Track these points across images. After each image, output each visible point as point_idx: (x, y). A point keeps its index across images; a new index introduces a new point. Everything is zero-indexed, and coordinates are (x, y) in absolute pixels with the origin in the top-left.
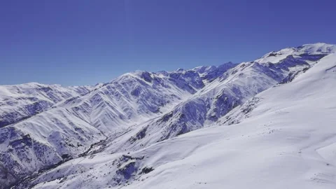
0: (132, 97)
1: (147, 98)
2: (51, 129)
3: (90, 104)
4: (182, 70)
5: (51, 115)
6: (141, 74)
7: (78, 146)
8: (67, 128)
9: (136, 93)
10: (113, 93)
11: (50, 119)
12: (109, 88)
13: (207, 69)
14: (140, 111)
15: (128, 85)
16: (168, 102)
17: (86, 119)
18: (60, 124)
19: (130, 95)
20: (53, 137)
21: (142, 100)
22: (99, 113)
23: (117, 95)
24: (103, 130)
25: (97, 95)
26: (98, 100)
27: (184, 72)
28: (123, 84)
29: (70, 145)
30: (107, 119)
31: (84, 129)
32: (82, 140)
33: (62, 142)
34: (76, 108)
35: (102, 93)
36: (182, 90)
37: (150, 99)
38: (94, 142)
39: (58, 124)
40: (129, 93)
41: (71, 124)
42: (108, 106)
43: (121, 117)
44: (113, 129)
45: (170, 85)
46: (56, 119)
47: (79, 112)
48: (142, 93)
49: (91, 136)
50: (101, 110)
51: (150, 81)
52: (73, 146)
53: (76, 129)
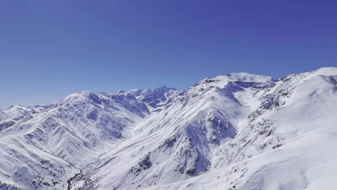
0: (89, 121)
1: (107, 122)
2: (13, 165)
3: (44, 130)
4: (124, 92)
5: (5, 146)
6: (88, 95)
7: (54, 183)
8: (31, 161)
9: (93, 116)
10: (67, 116)
11: (6, 150)
12: (60, 110)
13: (143, 92)
14: (103, 137)
15: (81, 107)
16: (124, 126)
17: (44, 148)
18: (21, 157)
19: (86, 119)
20: (20, 175)
21: (101, 124)
22: (59, 141)
23: (72, 119)
24: (71, 161)
25: (50, 119)
26: (53, 125)
27: (125, 94)
28: (75, 106)
29: (45, 184)
30: (72, 148)
31: (52, 162)
32: (54, 175)
33: (34, 180)
34: (29, 135)
35: (54, 116)
36: (131, 113)
37: (110, 123)
38: (69, 178)
39: (18, 156)
40: (85, 116)
41: (34, 155)
42: (67, 133)
43: (86, 144)
44: (83, 159)
45: (119, 108)
46: (14, 151)
47: (34, 140)
48: (100, 116)
49: (62, 170)
50: (61, 137)
51: (100, 103)
52: (49, 185)
53: (43, 162)
